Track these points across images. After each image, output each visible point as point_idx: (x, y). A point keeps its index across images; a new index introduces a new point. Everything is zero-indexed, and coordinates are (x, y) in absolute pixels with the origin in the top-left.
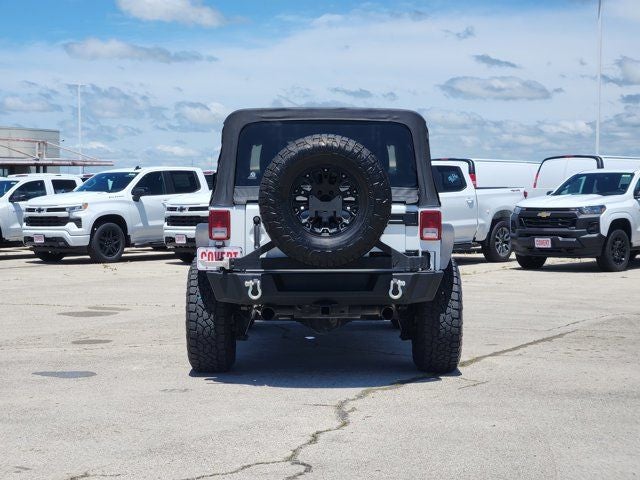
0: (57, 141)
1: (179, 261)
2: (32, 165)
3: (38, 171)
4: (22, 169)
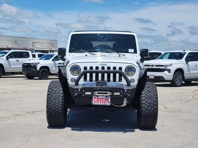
0: (57, 43)
2: (49, 51)
3: (51, 52)
4: (47, 52)
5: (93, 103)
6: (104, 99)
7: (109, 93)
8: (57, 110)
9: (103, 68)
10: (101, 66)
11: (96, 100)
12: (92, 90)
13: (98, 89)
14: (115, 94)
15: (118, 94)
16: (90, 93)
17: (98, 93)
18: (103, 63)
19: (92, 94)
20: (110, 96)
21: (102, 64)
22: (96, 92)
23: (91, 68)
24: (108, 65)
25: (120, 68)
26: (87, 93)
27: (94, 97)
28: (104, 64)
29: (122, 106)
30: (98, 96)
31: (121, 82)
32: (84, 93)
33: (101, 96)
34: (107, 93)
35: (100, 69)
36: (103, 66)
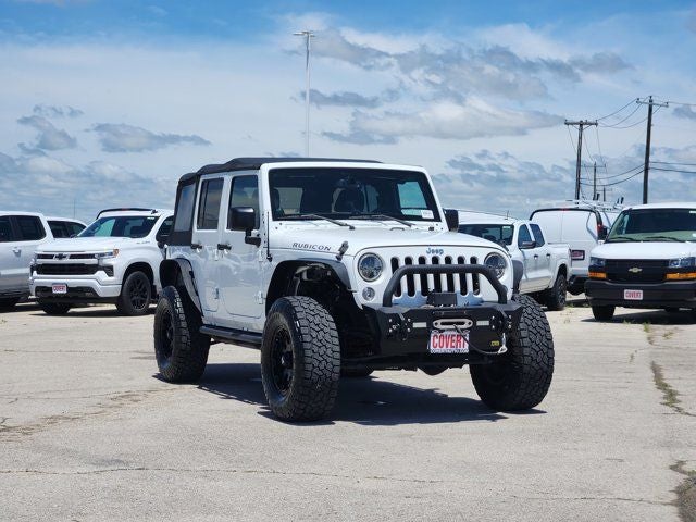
1: (42, 312)
5: (432, 348)
6: (455, 338)
7: (467, 321)
8: (328, 374)
9: (435, 260)
10: (431, 255)
11: (437, 341)
12: (429, 317)
13: (443, 313)
14: (479, 323)
15: (486, 323)
16: (423, 325)
17: (443, 324)
18: (435, 248)
19: (430, 327)
20: (468, 329)
21: (433, 251)
22: (439, 321)
23: (408, 260)
24: (447, 252)
25: (474, 260)
26: (416, 325)
27: (432, 335)
28: (437, 252)
29: (499, 352)
30: (442, 331)
31: (478, 294)
32: (410, 325)
33: (449, 331)
34: (463, 323)
35: (429, 262)
36: (435, 254)
